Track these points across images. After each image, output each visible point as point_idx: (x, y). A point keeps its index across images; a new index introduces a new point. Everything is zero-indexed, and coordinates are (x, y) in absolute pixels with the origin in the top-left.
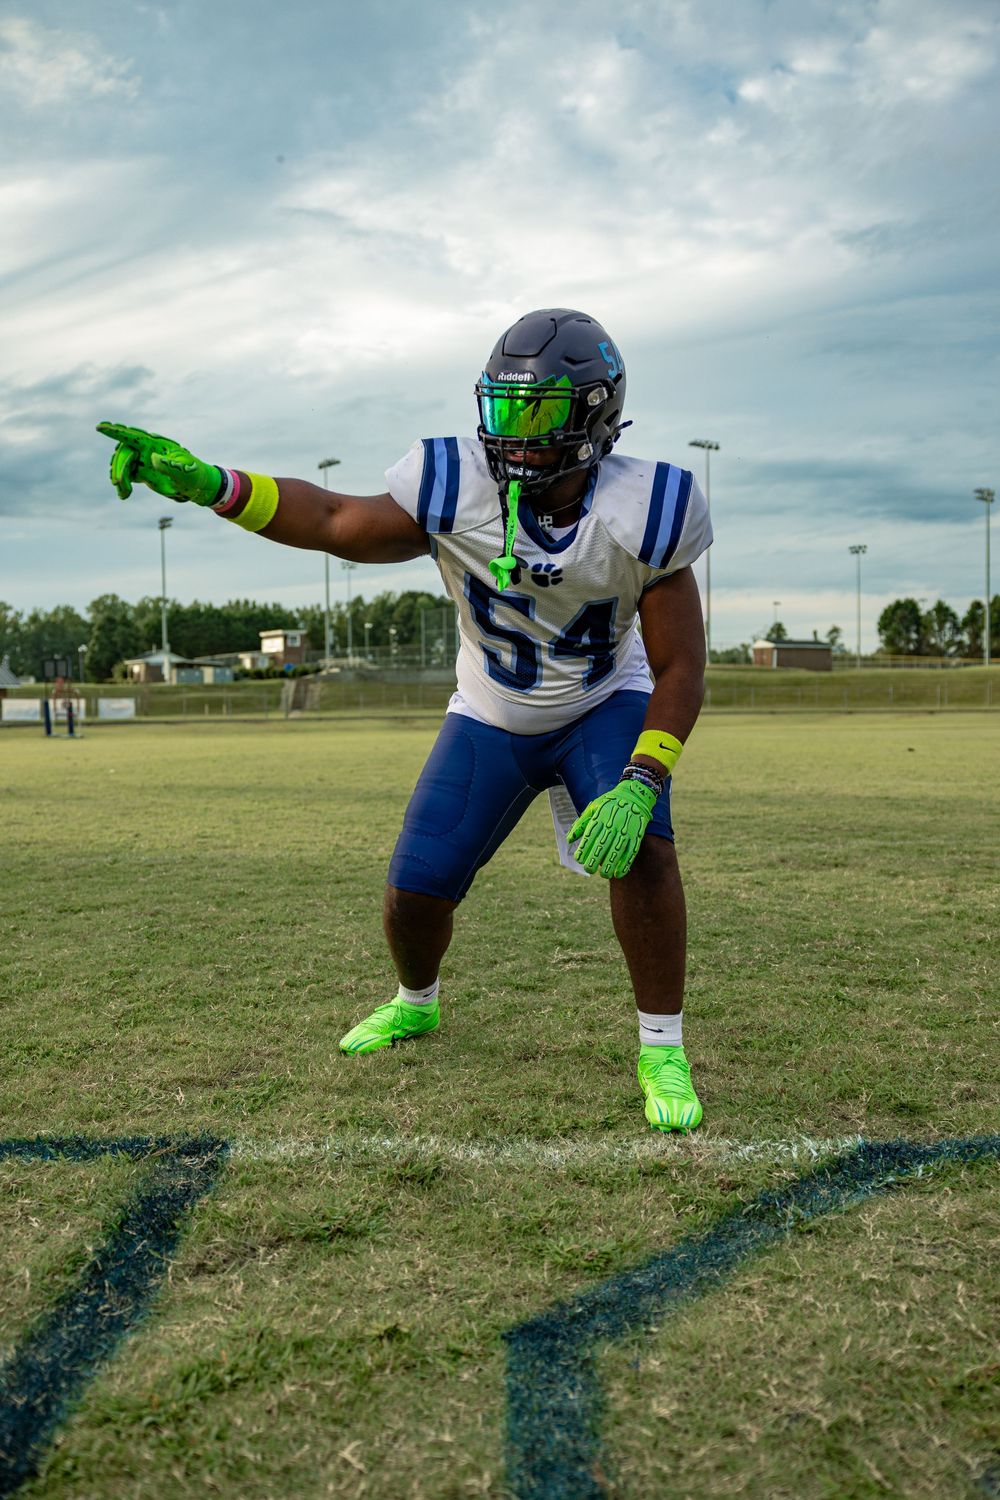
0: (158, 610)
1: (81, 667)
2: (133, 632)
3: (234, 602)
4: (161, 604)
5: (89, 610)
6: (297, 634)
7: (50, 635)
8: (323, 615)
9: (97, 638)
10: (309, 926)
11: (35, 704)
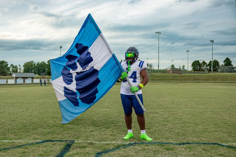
1: (46, 73)
11: (39, 80)
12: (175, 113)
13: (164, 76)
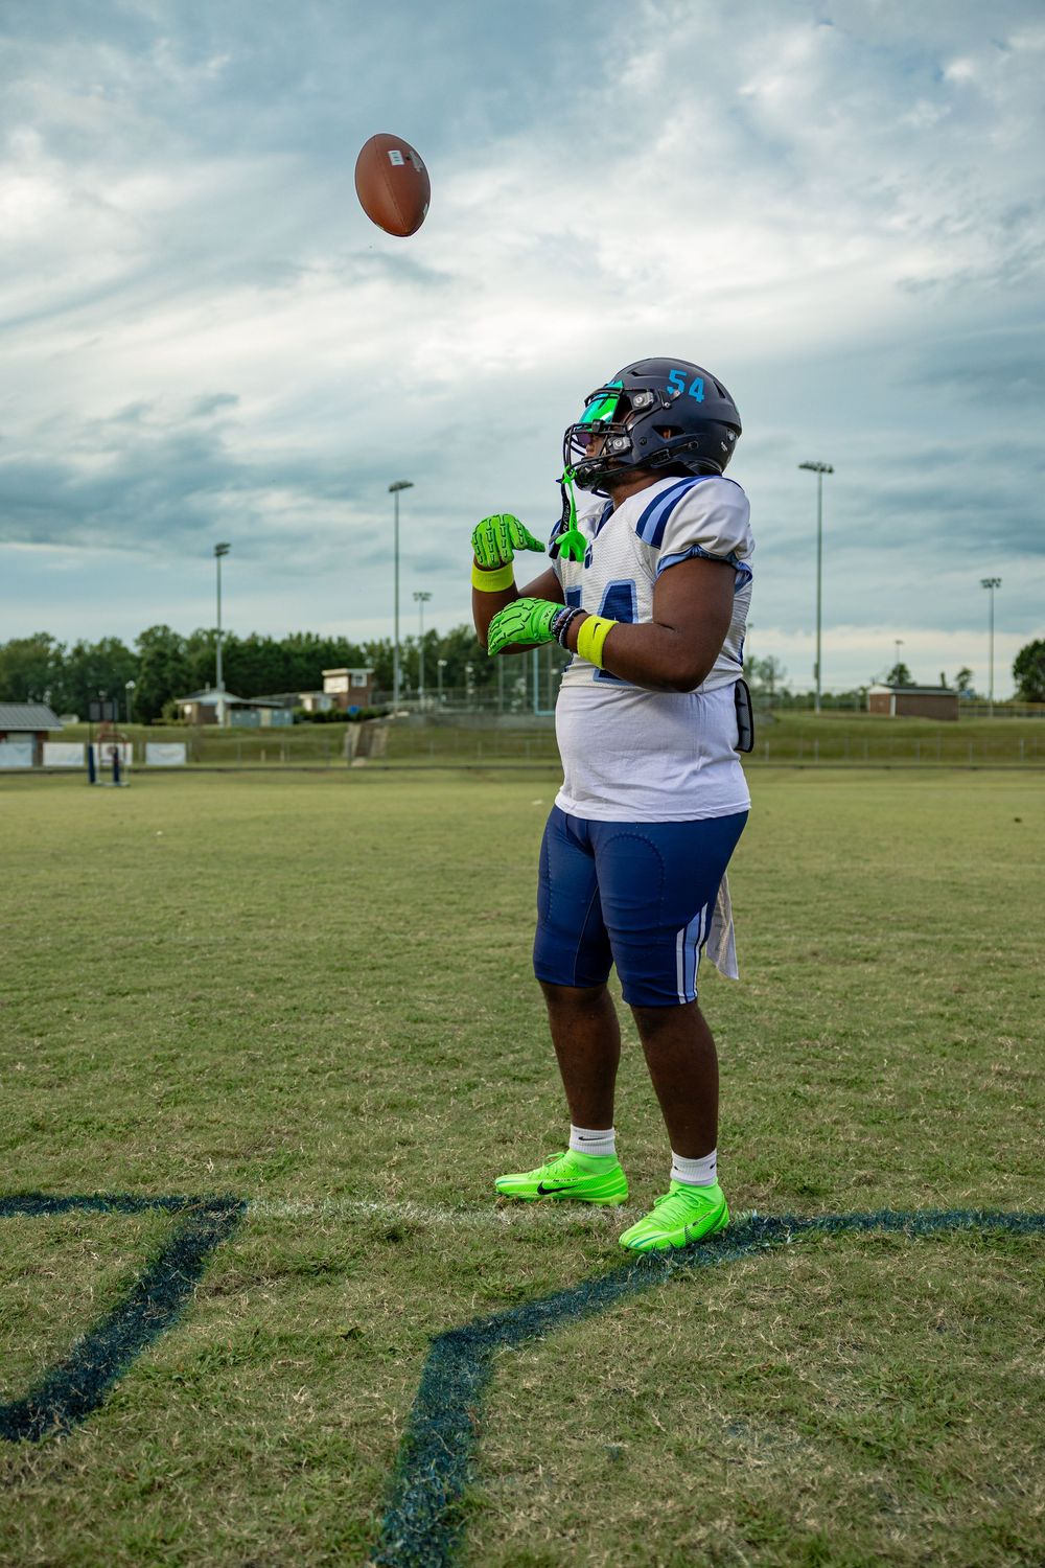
0: (213, 644)
1: (129, 707)
2: (186, 667)
3: (295, 634)
4: (216, 637)
5: (137, 642)
6: (363, 674)
7: (96, 669)
8: (392, 650)
9: (146, 675)
10: (338, 1015)
11: (79, 749)
12: (999, 954)
13: (853, 733)
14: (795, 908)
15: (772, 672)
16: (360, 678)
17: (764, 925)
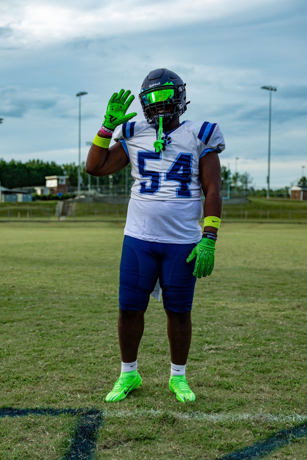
14: (283, 286)
15: (246, 179)
16: (62, 180)
17: (271, 294)
